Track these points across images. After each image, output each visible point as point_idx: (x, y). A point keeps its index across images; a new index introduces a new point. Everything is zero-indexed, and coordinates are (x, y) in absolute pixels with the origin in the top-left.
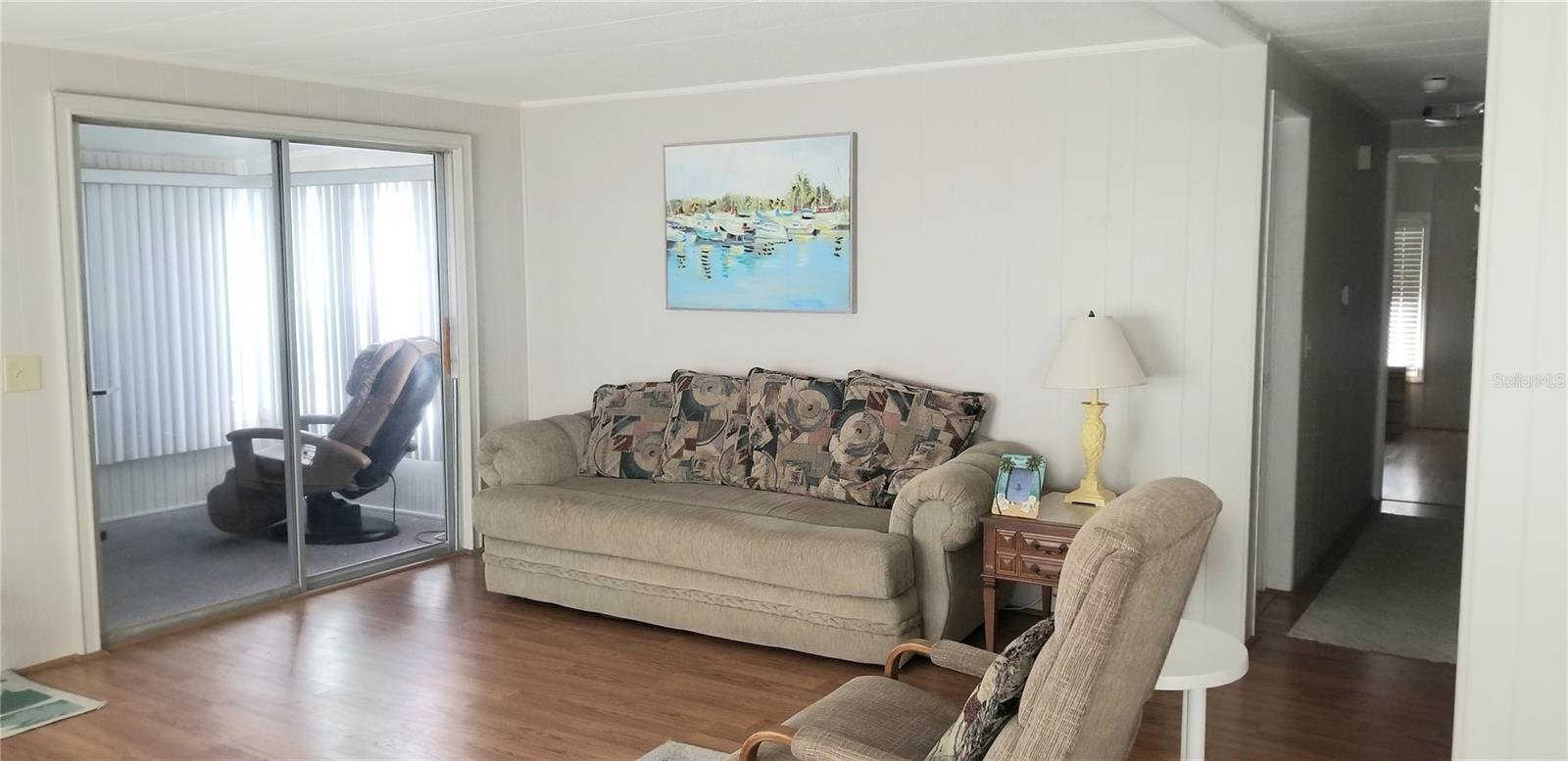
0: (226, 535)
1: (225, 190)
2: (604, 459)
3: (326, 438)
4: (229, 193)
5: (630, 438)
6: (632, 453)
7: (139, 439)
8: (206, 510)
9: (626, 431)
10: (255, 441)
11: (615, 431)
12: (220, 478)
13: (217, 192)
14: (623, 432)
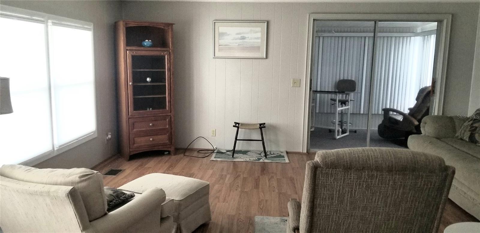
0: (381, 138)
1: (412, 37)
2: (464, 133)
3: (407, 114)
4: (412, 38)
5: (476, 128)
6: (475, 134)
7: (375, 109)
8: (377, 131)
9: (476, 125)
10: (391, 113)
11: (472, 124)
12: (380, 122)
13: (409, 38)
14: (474, 125)
